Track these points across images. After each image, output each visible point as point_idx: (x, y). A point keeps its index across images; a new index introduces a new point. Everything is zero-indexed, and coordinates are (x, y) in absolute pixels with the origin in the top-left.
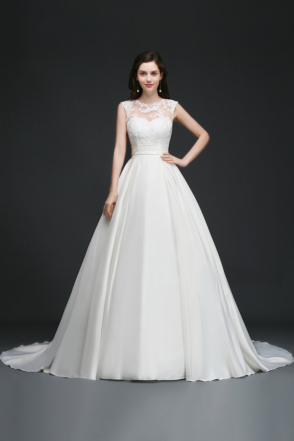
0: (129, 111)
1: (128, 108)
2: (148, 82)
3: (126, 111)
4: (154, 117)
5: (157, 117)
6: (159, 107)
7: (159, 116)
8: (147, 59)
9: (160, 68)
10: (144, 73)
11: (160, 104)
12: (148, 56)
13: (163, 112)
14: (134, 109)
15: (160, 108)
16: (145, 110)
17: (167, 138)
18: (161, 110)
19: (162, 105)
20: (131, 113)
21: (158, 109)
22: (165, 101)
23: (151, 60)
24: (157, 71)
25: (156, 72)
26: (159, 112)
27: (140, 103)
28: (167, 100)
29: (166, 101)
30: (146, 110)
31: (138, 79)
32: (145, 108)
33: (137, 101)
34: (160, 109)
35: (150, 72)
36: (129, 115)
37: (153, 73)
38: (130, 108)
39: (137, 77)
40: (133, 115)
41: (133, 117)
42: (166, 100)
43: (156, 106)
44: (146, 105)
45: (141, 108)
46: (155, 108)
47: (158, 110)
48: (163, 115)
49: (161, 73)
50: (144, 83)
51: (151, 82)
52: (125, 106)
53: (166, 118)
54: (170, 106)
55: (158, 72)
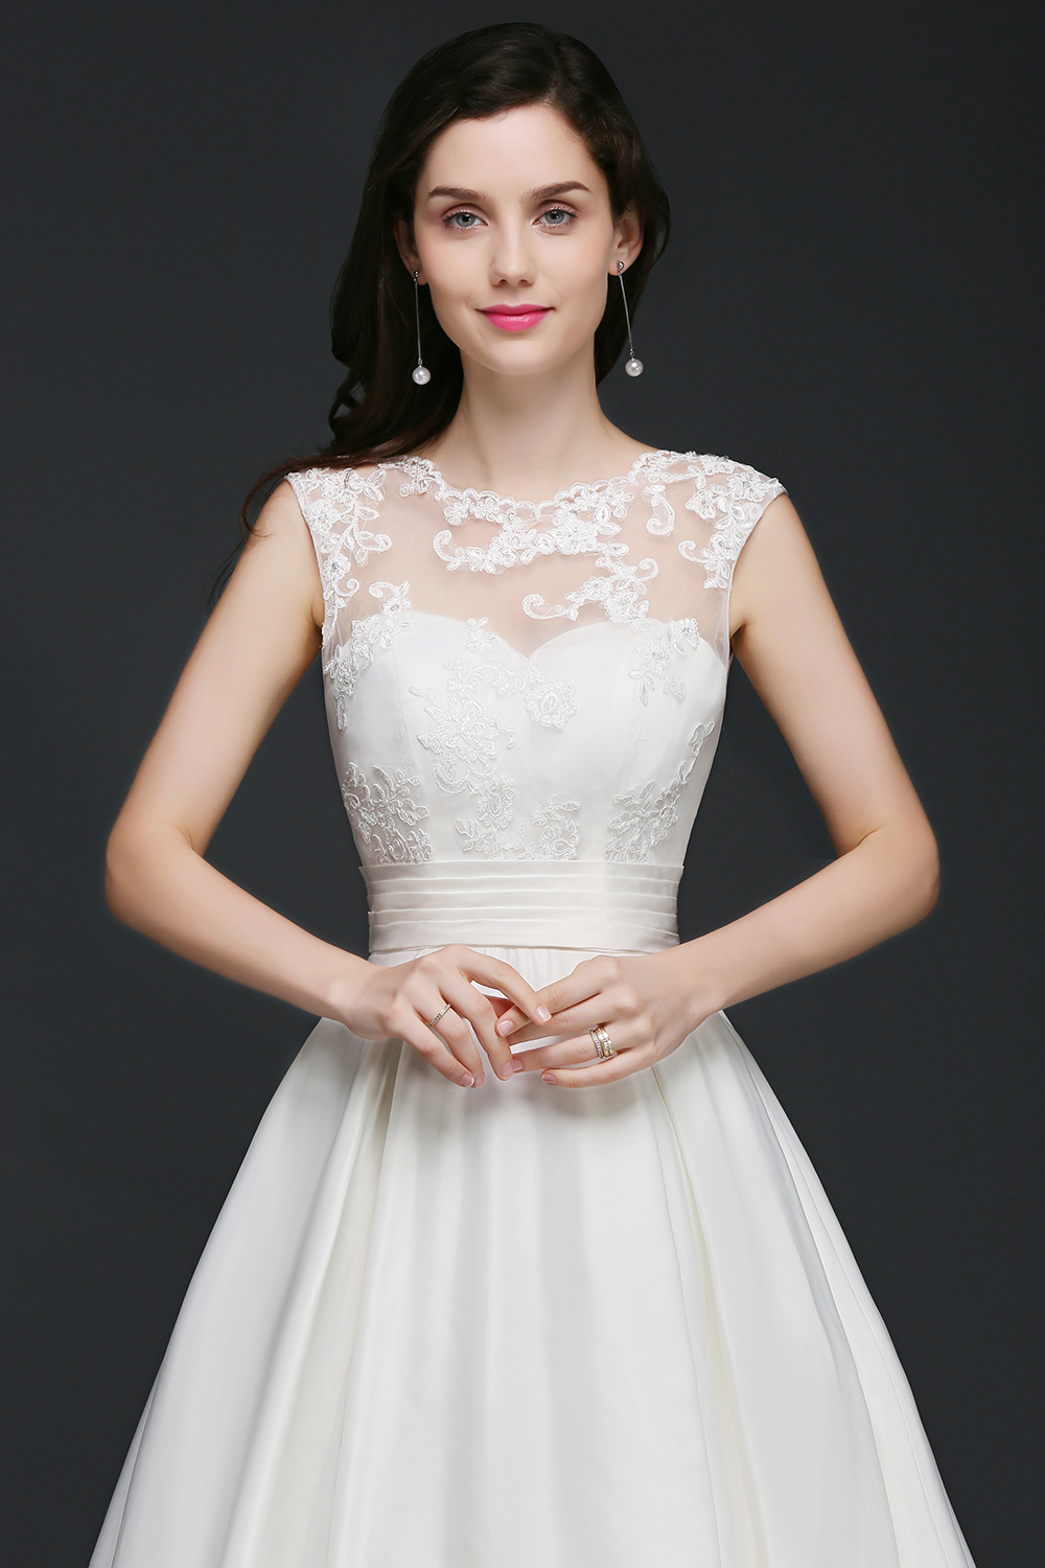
0: (345, 551)
1: (339, 527)
2: (502, 284)
3: (321, 550)
4: (561, 611)
5: (592, 611)
6: (613, 519)
7: (611, 605)
8: (493, 87)
9: (606, 161)
10: (467, 210)
11: (621, 498)
12: (502, 64)
13: (644, 565)
14: (383, 542)
15: (617, 529)
16: (485, 545)
17: (661, 803)
18: (624, 549)
19: (641, 506)
20: (357, 571)
21: (600, 538)
22: (672, 469)
23: (522, 92)
24: (576, 186)
25: (574, 195)
26: (606, 573)
27: (444, 493)
28: (690, 456)
29: (680, 468)
30: (494, 547)
31: (420, 268)
32: (478, 529)
33: (420, 473)
34: (617, 538)
35: (521, 202)
36: (342, 585)
37: (551, 207)
38: (354, 525)
39: (417, 255)
40: (376, 590)
41: (376, 607)
42: (676, 457)
43: (587, 516)
44: (489, 506)
45: (448, 533)
46: (570, 534)
47: (604, 548)
48: (641, 599)
49: (617, 208)
50: (467, 299)
51: (525, 283)
52: (314, 510)
53: (672, 625)
54: (708, 514)
55: (594, 199)
